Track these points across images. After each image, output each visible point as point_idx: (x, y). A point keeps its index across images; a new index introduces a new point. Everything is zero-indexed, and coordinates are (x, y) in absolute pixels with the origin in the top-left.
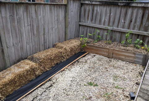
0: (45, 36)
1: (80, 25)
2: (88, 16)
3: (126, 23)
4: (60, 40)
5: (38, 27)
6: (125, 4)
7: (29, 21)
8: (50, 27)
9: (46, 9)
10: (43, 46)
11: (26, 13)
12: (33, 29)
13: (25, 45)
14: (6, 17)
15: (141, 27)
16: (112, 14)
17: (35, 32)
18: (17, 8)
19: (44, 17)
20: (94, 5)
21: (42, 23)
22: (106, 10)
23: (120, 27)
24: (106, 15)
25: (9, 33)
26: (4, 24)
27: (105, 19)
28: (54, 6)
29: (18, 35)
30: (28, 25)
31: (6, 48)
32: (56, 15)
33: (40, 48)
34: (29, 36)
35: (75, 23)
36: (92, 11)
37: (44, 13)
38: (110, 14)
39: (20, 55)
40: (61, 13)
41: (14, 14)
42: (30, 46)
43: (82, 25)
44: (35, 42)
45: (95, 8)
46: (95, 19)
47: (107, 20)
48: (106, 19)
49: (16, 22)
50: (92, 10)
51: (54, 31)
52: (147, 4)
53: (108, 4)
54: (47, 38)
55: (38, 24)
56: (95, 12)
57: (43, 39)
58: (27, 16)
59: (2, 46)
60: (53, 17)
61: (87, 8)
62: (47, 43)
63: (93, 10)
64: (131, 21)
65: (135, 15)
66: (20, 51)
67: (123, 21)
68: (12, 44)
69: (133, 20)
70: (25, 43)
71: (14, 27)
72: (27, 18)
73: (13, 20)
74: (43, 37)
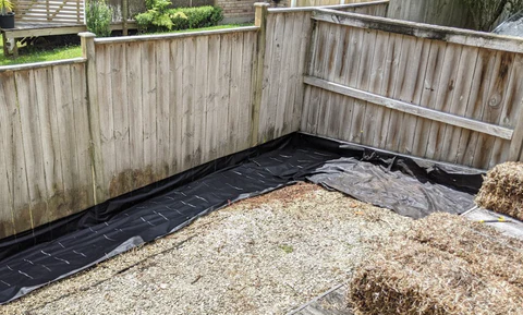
0: (192, 117)
1: (306, 85)
2: (331, 58)
3: (435, 92)
4: (232, 128)
5: (174, 94)
6: (431, 35)
7: (153, 80)
8: (207, 93)
9: (198, 47)
10: (184, 143)
11: (147, 62)
12: (161, 100)
13: (141, 139)
14: (104, 74)
15: (479, 107)
16: (396, 61)
17: (167, 108)
18: (129, 51)
19: (191, 68)
20: (350, 28)
21: (187, 83)
22: (382, 46)
23: (418, 102)
24: (381, 61)
25: (108, 110)
26: (100, 88)
27: (378, 72)
28: (222, 38)
29: (126, 115)
30: (150, 92)
31: (99, 143)
32: (224, 60)
33: (175, 148)
34: (151, 116)
35: (286, 80)
36: (341, 45)
37: (193, 57)
38: (393, 60)
39: (128, 161)
40: (242, 54)
41: (120, 67)
42: (151, 142)
43: (312, 86)
44: (163, 132)
45: (352, 39)
46: (351, 72)
47: (383, 77)
48: (381, 75)
49: (124, 84)
50: (342, 41)
51: (216, 104)
52: (491, 42)
53: (385, 30)
54: (197, 122)
55: (175, 87)
56: (351, 48)
57: (184, 126)
58: (150, 68)
59: (92, 138)
60: (217, 67)
61: (329, 34)
62: (196, 136)
63: (345, 44)
64: (450, 88)
65: (460, 67)
66: (127, 152)
67: (427, 84)
68: (111, 135)
69: (457, 85)
70: (141, 134)
71: (120, 95)
72: (150, 73)
73: (118, 80)
74: (184, 120)
